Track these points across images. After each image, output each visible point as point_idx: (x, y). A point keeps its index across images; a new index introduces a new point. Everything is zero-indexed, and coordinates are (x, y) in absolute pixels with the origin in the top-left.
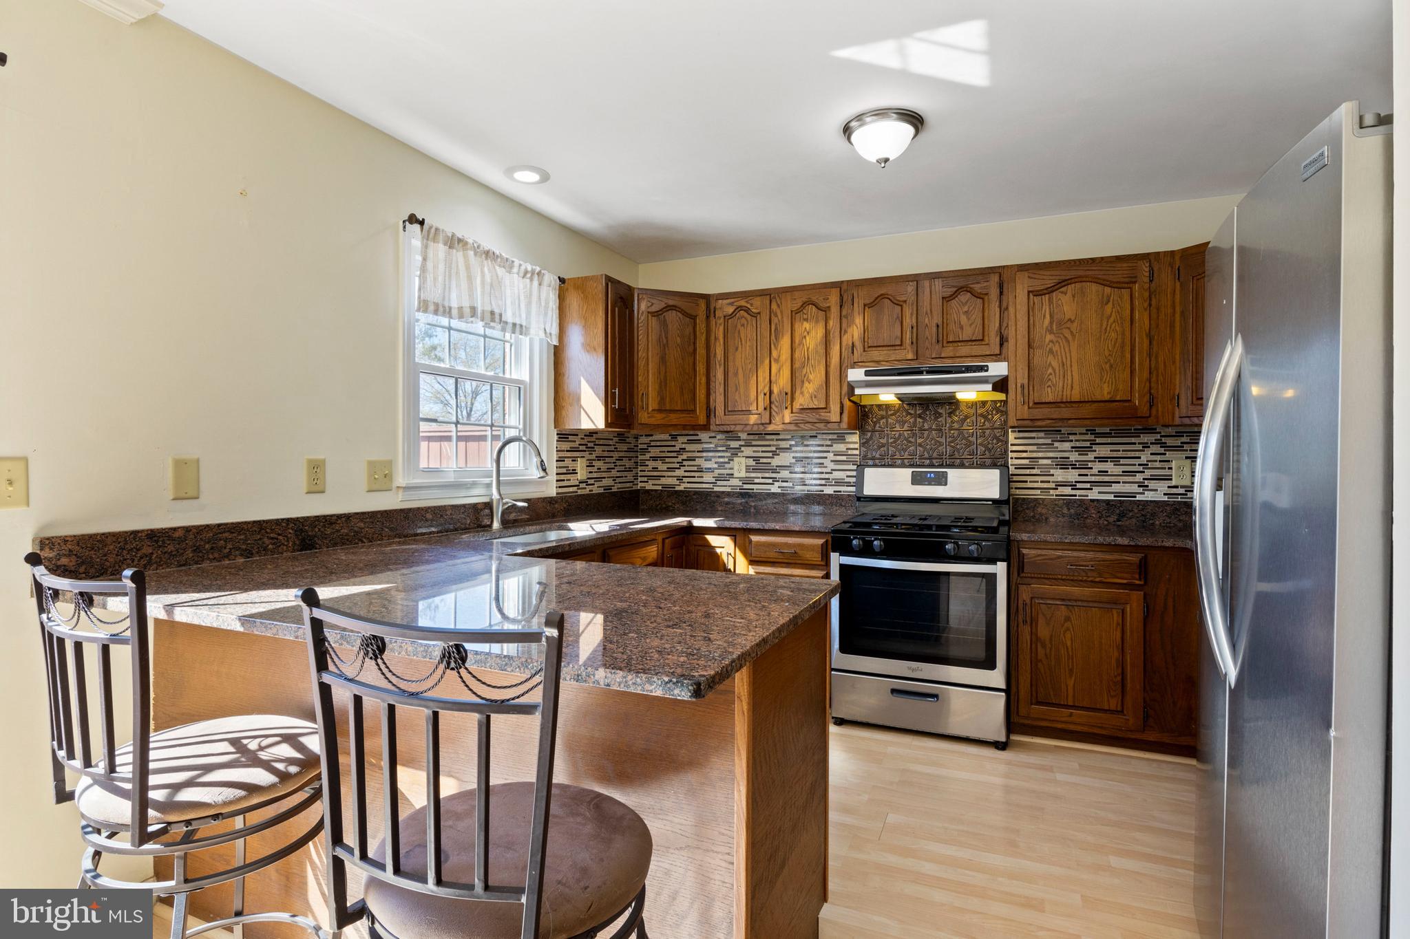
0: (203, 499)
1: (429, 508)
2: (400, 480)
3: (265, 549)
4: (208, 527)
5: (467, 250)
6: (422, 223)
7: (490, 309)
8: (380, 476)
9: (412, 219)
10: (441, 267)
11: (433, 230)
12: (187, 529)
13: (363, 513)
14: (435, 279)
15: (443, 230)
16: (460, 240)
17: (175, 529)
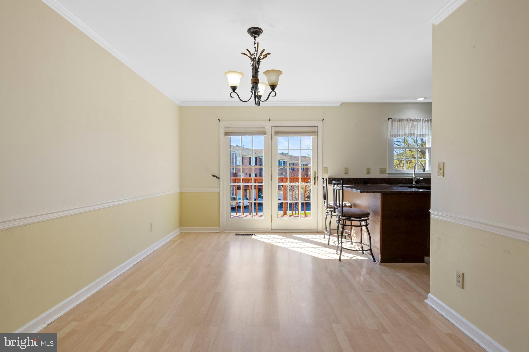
0: (349, 174)
1: (395, 178)
2: (388, 172)
3: (358, 183)
4: (349, 178)
5: (404, 121)
6: (391, 119)
7: (410, 133)
8: (383, 171)
9: (389, 119)
10: (396, 127)
11: (394, 120)
12: (346, 178)
13: (378, 178)
14: (395, 130)
15: (397, 119)
16: (402, 119)
17: (344, 178)
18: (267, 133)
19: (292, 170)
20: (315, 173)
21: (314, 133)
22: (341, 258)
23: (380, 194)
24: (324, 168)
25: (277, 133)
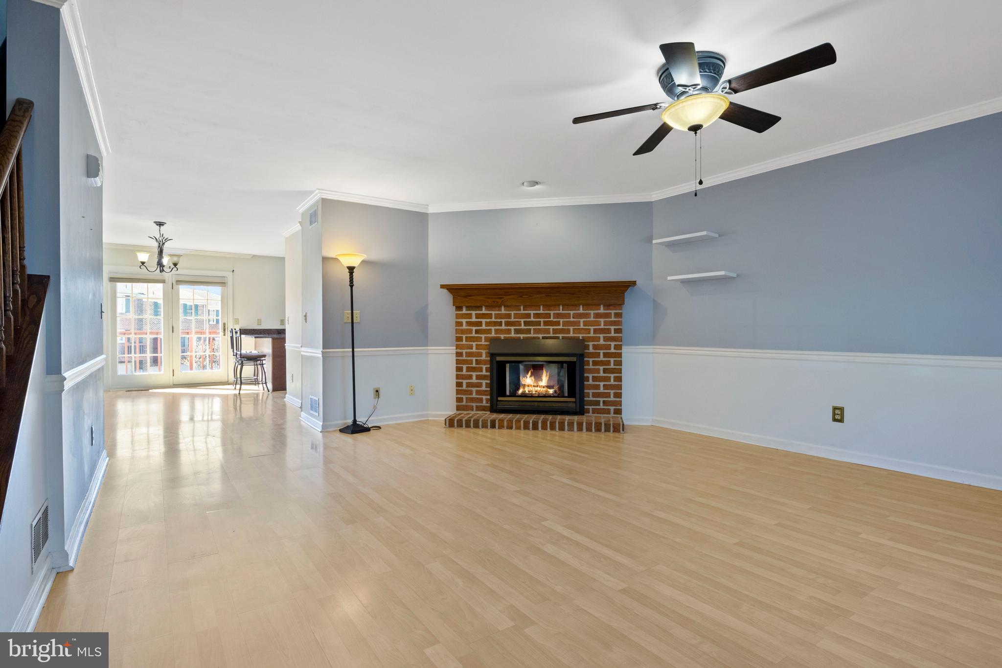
18: (166, 281)
19: (215, 323)
20: (224, 324)
21: (223, 284)
22: (241, 393)
23: (271, 339)
24: (235, 319)
25: (179, 282)
